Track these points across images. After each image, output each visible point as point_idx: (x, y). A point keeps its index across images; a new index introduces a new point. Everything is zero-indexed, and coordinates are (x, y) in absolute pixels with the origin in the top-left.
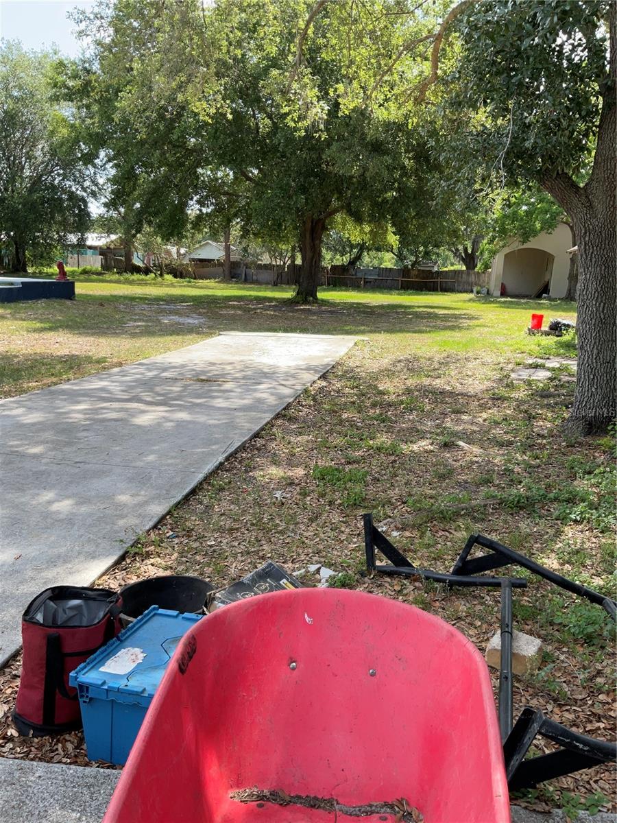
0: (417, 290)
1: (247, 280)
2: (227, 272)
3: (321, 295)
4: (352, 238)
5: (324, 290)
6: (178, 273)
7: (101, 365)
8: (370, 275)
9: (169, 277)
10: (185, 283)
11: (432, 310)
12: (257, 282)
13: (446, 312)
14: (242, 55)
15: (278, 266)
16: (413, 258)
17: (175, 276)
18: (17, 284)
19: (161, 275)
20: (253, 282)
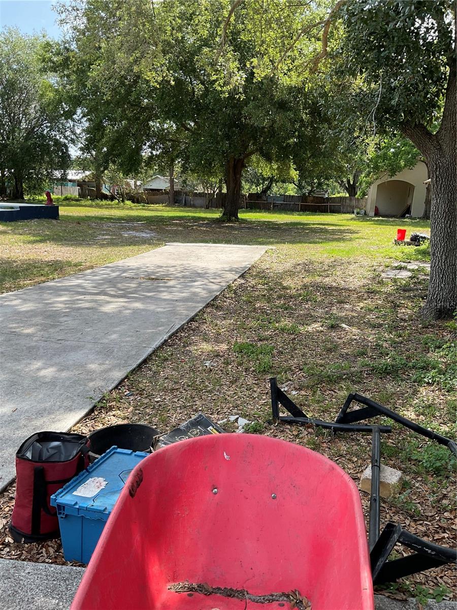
0: (312, 211)
1: (186, 205)
2: (171, 199)
3: (240, 216)
4: (264, 173)
5: (244, 212)
6: (135, 199)
7: (78, 268)
8: (278, 200)
9: (128, 203)
10: (141, 207)
11: (323, 227)
12: (194, 206)
13: (334, 228)
14: (182, 37)
15: (209, 194)
16: (310, 188)
17: (133, 202)
18: (16, 208)
19: (123, 201)
20: (191, 206)
